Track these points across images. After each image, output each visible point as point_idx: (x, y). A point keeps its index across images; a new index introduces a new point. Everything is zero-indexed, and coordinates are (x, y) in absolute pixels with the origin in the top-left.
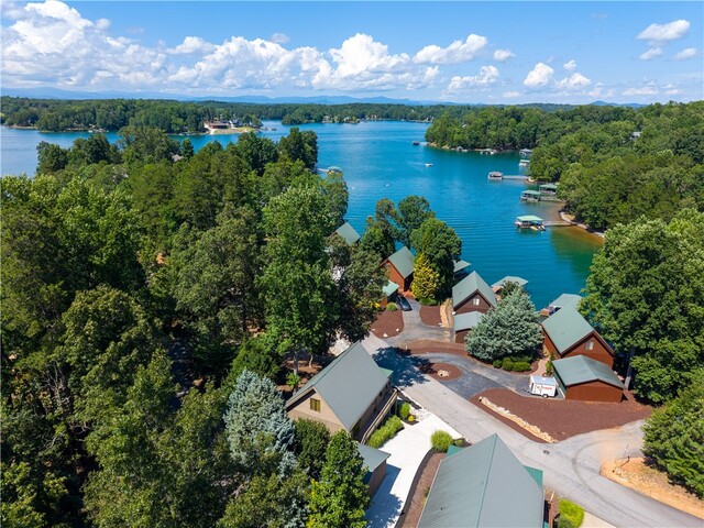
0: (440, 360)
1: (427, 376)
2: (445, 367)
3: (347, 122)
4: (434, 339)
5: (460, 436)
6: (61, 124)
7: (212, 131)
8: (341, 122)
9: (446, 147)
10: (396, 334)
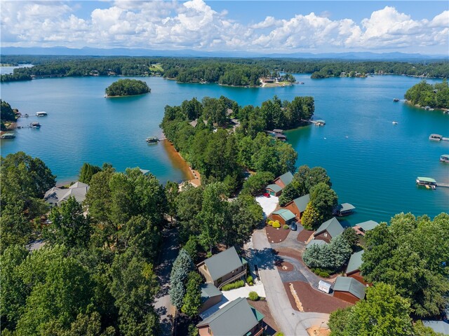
0: (288, 261)
1: (275, 267)
2: (288, 265)
3: (358, 76)
4: (296, 249)
5: (265, 296)
6: (187, 78)
7: (264, 85)
8: (353, 76)
9: (418, 105)
10: (279, 242)
